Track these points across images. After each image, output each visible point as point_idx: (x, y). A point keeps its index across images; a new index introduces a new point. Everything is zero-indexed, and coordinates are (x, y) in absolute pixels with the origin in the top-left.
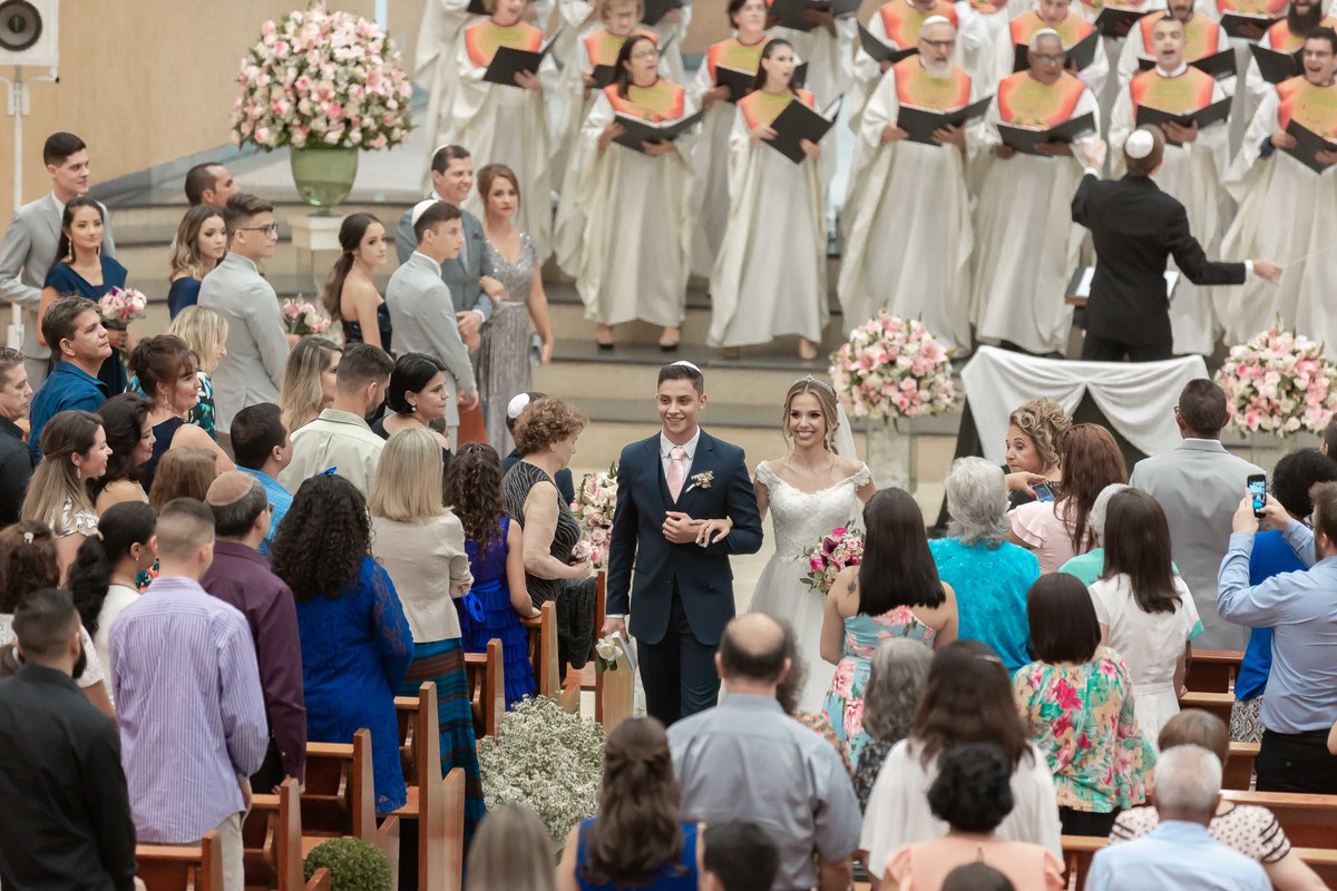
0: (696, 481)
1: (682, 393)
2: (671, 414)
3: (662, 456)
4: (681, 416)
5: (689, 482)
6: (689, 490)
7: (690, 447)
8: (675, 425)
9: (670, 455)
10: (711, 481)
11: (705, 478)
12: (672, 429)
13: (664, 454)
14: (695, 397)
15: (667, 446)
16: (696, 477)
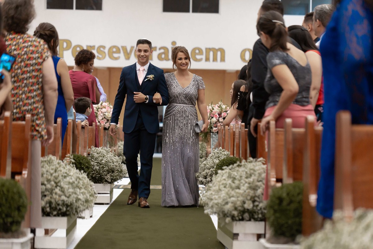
0: (148, 77)
1: (145, 49)
2: (141, 56)
3: (137, 70)
4: (145, 56)
5: (146, 78)
6: (145, 80)
7: (146, 67)
8: (143, 59)
9: (139, 70)
10: (153, 78)
11: (151, 77)
12: (141, 61)
13: (137, 69)
14: (150, 50)
15: (138, 67)
16: (148, 76)
